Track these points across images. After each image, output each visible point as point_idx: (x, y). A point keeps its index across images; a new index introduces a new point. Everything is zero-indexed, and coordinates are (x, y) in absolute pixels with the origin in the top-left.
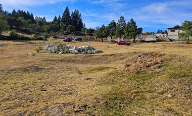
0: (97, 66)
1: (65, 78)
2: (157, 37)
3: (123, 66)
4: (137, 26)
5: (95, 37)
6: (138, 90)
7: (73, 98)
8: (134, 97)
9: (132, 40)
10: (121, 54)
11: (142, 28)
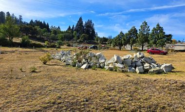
11: (172, 35)
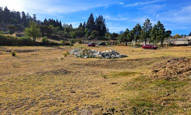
0: (122, 71)
1: (92, 82)
2: (188, 40)
3: (150, 71)
4: (165, 29)
5: (118, 41)
6: (169, 97)
7: (100, 100)
8: (164, 104)
9: (159, 44)
10: (147, 59)
